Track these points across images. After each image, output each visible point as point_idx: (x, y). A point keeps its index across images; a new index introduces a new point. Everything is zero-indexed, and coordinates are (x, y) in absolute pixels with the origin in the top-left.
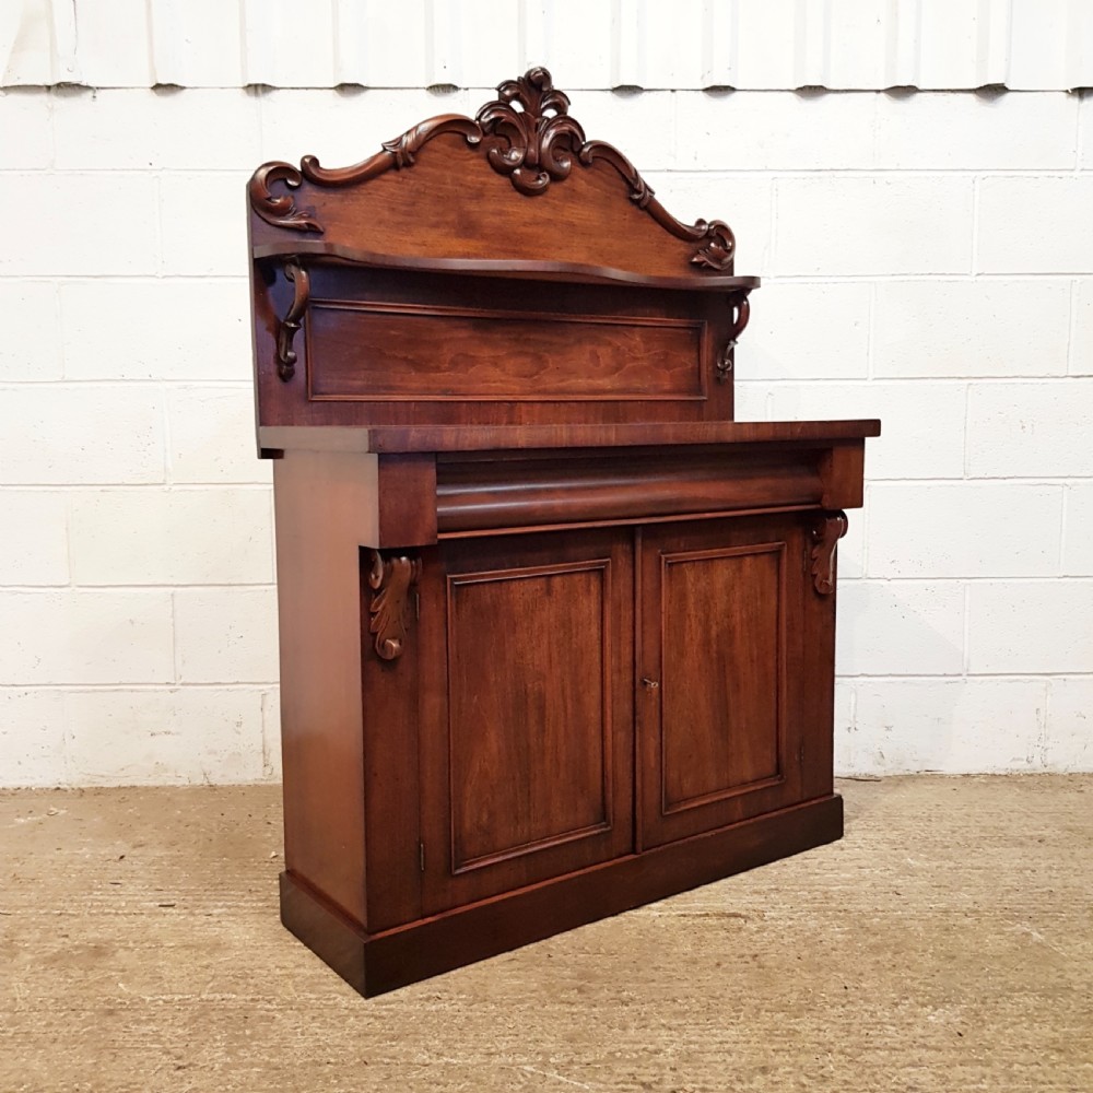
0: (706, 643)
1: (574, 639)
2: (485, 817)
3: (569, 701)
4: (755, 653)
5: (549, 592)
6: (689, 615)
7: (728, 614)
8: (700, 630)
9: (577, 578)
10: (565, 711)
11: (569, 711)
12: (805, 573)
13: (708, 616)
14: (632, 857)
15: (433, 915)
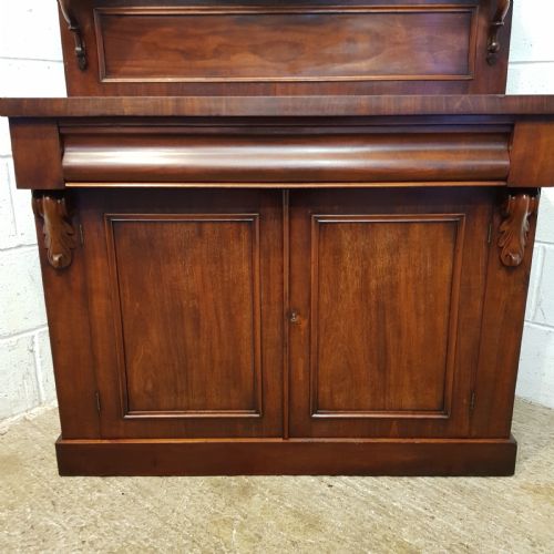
0: (364, 293)
1: (226, 274)
2: (150, 386)
3: (222, 318)
4: (423, 307)
5: (200, 234)
6: (345, 268)
7: (391, 271)
8: (357, 281)
9: (227, 226)
10: (219, 324)
11: (222, 325)
12: (489, 246)
13: (366, 272)
14: (280, 440)
15: (110, 439)
